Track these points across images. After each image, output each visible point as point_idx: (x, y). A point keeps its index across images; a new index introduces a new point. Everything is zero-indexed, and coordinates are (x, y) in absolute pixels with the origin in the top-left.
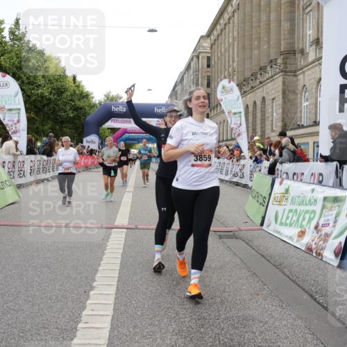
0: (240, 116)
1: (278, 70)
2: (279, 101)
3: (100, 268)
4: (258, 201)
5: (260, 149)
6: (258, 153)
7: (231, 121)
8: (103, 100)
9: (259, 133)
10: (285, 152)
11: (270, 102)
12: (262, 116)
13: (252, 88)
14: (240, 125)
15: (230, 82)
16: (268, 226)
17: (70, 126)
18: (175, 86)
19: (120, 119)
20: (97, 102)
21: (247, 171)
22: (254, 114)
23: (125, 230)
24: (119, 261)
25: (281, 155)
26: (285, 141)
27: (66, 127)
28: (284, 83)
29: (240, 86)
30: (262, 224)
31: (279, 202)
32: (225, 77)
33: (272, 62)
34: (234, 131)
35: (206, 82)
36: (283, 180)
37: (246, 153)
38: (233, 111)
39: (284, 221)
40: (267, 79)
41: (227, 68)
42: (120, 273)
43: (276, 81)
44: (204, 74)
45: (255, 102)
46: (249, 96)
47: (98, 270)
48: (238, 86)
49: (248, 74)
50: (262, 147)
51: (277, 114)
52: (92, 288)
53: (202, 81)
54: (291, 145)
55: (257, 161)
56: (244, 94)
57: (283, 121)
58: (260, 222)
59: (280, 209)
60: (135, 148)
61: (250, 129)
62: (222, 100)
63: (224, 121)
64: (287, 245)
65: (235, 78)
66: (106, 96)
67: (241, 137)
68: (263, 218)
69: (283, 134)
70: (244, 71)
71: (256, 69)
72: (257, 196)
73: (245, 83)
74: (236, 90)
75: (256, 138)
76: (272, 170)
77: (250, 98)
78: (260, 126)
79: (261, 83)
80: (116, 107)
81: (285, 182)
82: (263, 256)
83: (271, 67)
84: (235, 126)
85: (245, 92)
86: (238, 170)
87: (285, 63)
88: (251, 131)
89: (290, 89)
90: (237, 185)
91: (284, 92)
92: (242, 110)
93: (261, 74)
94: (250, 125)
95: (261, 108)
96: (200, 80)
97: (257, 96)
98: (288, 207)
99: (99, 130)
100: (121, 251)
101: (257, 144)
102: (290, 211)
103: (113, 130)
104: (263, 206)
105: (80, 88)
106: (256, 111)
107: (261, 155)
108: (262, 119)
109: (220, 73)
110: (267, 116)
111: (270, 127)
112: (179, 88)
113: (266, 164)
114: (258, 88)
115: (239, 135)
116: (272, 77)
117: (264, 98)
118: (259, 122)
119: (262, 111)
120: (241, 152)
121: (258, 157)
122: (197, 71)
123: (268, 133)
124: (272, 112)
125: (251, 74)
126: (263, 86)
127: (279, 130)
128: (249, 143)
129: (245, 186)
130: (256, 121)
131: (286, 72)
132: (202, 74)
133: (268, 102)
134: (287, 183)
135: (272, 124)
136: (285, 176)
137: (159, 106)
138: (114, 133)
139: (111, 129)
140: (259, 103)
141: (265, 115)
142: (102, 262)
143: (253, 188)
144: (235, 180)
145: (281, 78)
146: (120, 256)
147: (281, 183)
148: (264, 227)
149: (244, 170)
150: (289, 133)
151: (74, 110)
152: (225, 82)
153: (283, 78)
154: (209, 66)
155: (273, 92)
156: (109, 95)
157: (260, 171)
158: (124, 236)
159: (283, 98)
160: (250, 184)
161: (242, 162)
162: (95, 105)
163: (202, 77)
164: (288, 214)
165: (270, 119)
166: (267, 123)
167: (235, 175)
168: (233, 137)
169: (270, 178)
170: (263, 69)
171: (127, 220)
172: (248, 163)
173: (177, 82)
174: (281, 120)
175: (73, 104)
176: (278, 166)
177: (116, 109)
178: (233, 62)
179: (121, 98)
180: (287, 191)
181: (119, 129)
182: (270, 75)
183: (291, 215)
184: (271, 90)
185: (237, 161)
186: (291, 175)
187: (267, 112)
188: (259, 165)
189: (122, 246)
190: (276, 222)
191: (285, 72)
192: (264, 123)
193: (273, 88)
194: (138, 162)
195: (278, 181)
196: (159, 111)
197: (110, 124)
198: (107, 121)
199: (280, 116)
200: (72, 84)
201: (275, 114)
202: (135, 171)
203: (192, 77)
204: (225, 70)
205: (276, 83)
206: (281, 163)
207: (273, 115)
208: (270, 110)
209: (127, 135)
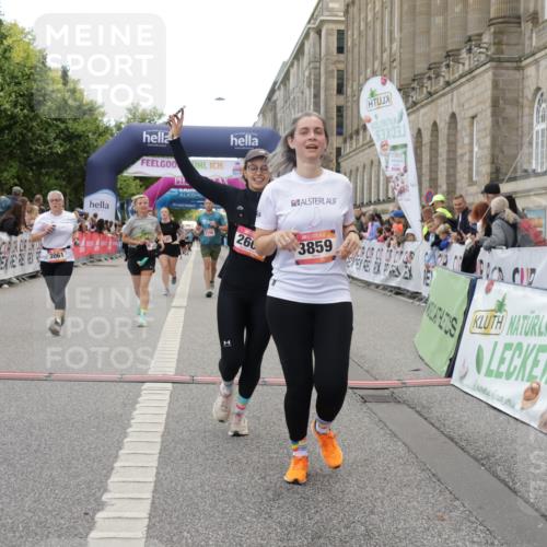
0: (405, 153)
1: (483, 58)
2: (485, 120)
3: (117, 465)
4: (441, 327)
5: (444, 219)
6: (442, 227)
7: (387, 162)
8: (124, 120)
9: (444, 187)
10: (496, 226)
11: (466, 123)
12: (449, 151)
13: (430, 94)
14: (406, 171)
15: (384, 83)
16: (462, 378)
17: (57, 173)
18: (272, 91)
19: (160, 159)
20: (113, 123)
21: (418, 265)
22: (433, 149)
23: (169, 385)
24: (156, 449)
25: (488, 232)
26: (496, 203)
27: (47, 174)
28: (495, 85)
29: (404, 90)
30: (449, 374)
31: (485, 330)
32: (374, 74)
33: (471, 41)
34: (391, 184)
35: (334, 83)
36: (492, 283)
37: (417, 227)
38: (392, 142)
39: (494, 367)
40: (461, 77)
41: (378, 53)
42: (158, 473)
43: (478, 80)
44: (332, 67)
45: (435, 124)
46: (422, 111)
47: (112, 469)
48: (399, 90)
49: (421, 67)
50: (449, 215)
51: (480, 148)
52: (101, 506)
53: (326, 83)
54: (508, 211)
55: (439, 244)
56: (412, 107)
57: (493, 163)
58: (445, 368)
59: (486, 343)
60: (190, 218)
61: (426, 179)
62: (369, 121)
63: (372, 162)
64: (502, 417)
65: (395, 73)
66: (129, 110)
67: (406, 195)
68: (452, 361)
69: (492, 189)
70: (413, 60)
71: (438, 55)
72: (438, 316)
73: (415, 85)
74: (397, 98)
75: (438, 197)
76: (469, 264)
77: (425, 116)
78: (445, 173)
79: (448, 84)
80: (151, 134)
81: (496, 286)
82: (452, 439)
83: (470, 51)
84: (394, 174)
85: (415, 104)
86: (400, 263)
87: (498, 43)
88: (426, 184)
89: (508, 95)
90: (397, 294)
91: (495, 104)
92: (408, 140)
93: (448, 66)
94: (425, 170)
95: (449, 135)
96: (323, 80)
97: (441, 110)
98: (504, 338)
99: (116, 180)
100: (161, 429)
101: (440, 210)
102: (508, 347)
103: (146, 182)
104: (452, 336)
105: (78, 95)
106: (437, 142)
107: (446, 232)
108: (449, 159)
109: (363, 65)
110: (460, 152)
111: (466, 175)
112: (279, 95)
113: (457, 251)
114: (443, 95)
115: (401, 192)
116: (471, 71)
117: (453, 116)
118: (443, 165)
119: (449, 143)
120: (407, 226)
121: (441, 237)
122: (317, 59)
123: (462, 186)
124: (471, 144)
125: (426, 66)
126: (452, 90)
127: (485, 181)
128: (423, 207)
129: (415, 296)
130: (437, 164)
131: (499, 60)
132: (326, 67)
133: (462, 124)
134: (501, 289)
135: (471, 169)
136: (496, 275)
137: (240, 132)
138: (147, 188)
139: (142, 179)
140: (443, 127)
141: (455, 152)
142: (121, 452)
143: (431, 300)
144: (394, 283)
145: (490, 73)
146: (159, 440)
147: (488, 290)
148: (454, 380)
149: (413, 264)
150: (505, 188)
151: (63, 140)
152: (374, 83)
153: (494, 75)
154: (340, 50)
155: (473, 103)
156: (136, 108)
157: (445, 264)
158: (167, 397)
159: (494, 114)
160: (425, 291)
161: (409, 246)
162: (107, 129)
163: (326, 73)
164: (503, 353)
165: (467, 158)
166: (460, 166)
167: (394, 273)
168: (390, 195)
169: (465, 279)
170: (452, 56)
171: (174, 365)
172: (420, 248)
173: (275, 83)
174: (489, 159)
175: (62, 126)
176: (483, 255)
177: (152, 139)
178: (391, 41)
179: (161, 116)
180: (501, 306)
181: (158, 179)
182: (467, 68)
183: (508, 354)
184: (468, 99)
185: (399, 244)
186: (508, 274)
187: (459, 144)
188: (443, 253)
189: (162, 419)
190: (479, 371)
191: (497, 61)
192: (455, 167)
193: (473, 96)
194: (196, 247)
195: (481, 285)
196: (239, 142)
197: (140, 168)
198: (133, 162)
199: (487, 152)
200: (60, 86)
201: (476, 149)
202: (190, 265)
203: (307, 74)
204: (374, 58)
205: (477, 85)
206: (489, 249)
207: (471, 151)
208: (467, 140)
209: (174, 191)
